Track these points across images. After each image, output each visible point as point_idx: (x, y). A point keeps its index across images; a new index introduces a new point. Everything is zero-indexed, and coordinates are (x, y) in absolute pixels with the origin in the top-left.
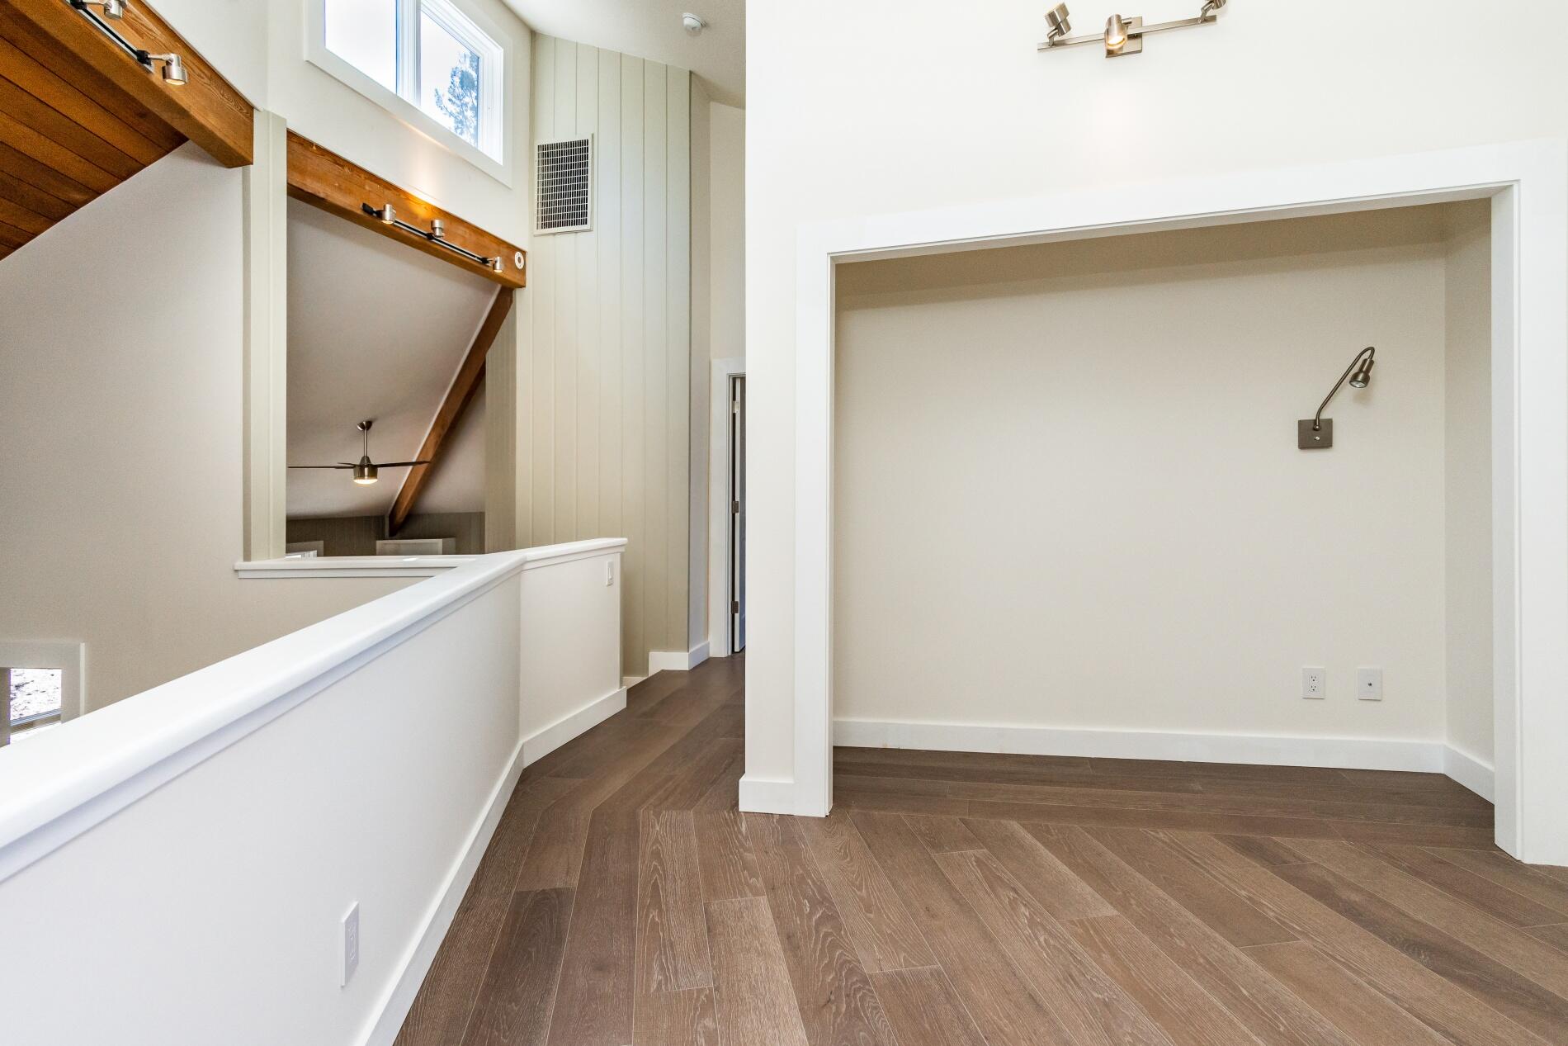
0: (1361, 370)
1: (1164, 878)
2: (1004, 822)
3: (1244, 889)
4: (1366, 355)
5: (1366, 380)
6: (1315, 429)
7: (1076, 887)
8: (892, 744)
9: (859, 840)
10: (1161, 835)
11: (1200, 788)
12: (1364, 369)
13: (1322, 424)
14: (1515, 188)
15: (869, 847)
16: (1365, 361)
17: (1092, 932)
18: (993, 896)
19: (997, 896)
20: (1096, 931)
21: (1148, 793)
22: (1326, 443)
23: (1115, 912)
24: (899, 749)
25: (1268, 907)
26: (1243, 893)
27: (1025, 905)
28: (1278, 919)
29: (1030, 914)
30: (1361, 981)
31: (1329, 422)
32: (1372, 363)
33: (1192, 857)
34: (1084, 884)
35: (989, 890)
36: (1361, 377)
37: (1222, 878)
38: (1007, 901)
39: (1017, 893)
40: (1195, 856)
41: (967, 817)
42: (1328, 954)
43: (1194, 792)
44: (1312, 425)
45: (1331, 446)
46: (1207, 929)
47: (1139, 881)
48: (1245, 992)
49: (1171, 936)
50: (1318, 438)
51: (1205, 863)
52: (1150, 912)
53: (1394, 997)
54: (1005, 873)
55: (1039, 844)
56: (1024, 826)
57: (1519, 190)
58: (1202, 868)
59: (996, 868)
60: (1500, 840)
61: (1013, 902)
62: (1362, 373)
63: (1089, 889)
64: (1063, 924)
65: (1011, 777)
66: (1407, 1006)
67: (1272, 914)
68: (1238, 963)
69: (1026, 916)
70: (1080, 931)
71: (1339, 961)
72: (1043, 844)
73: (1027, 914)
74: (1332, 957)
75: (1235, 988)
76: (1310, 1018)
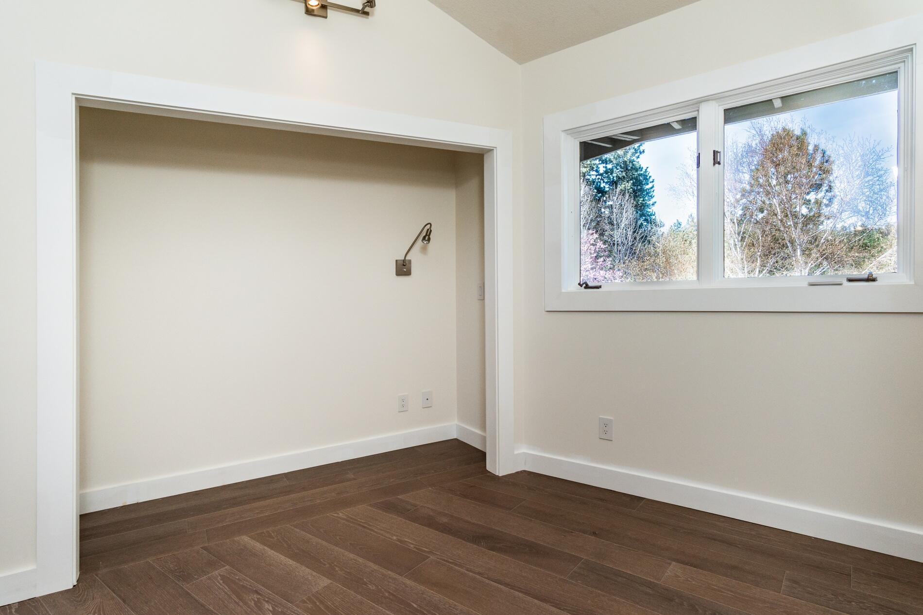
0: (426, 235)
1: (351, 544)
2: (236, 539)
3: (395, 535)
4: (428, 226)
5: (429, 240)
6: (404, 265)
7: (299, 572)
8: (131, 499)
9: (113, 598)
10: (341, 515)
11: (353, 476)
12: (428, 234)
13: (407, 262)
14: (495, 150)
15: (124, 601)
16: (428, 230)
17: (318, 603)
18: (241, 604)
19: (246, 604)
20: (321, 602)
21: (325, 488)
22: (408, 273)
23: (329, 581)
24: (137, 504)
25: (410, 543)
26: (395, 538)
27: (267, 602)
28: (417, 549)
29: (273, 607)
30: (463, 570)
31: (410, 261)
32: (431, 231)
33: (361, 524)
34: (304, 568)
35: (237, 600)
36: (427, 237)
37: (382, 532)
38: (252, 604)
39: (259, 594)
40: (363, 523)
41: (206, 545)
42: (444, 560)
43: (350, 480)
44: (402, 262)
45: (411, 274)
46: (384, 571)
47: (337, 552)
48: (415, 606)
49: (366, 584)
50: (405, 270)
51: (370, 525)
52: (348, 572)
53: (480, 574)
54: (247, 581)
55: (266, 548)
56: (252, 538)
57: (496, 151)
58: (368, 529)
59: (238, 579)
60: (489, 468)
61: (257, 603)
62: (426, 236)
63: (308, 570)
64: (298, 606)
65: (235, 502)
66: (486, 576)
67: (412, 546)
68: (406, 587)
69: (270, 611)
70: (310, 606)
71: (451, 563)
72: (269, 546)
73: (271, 608)
74: (447, 561)
75: (409, 605)
76: (450, 606)
